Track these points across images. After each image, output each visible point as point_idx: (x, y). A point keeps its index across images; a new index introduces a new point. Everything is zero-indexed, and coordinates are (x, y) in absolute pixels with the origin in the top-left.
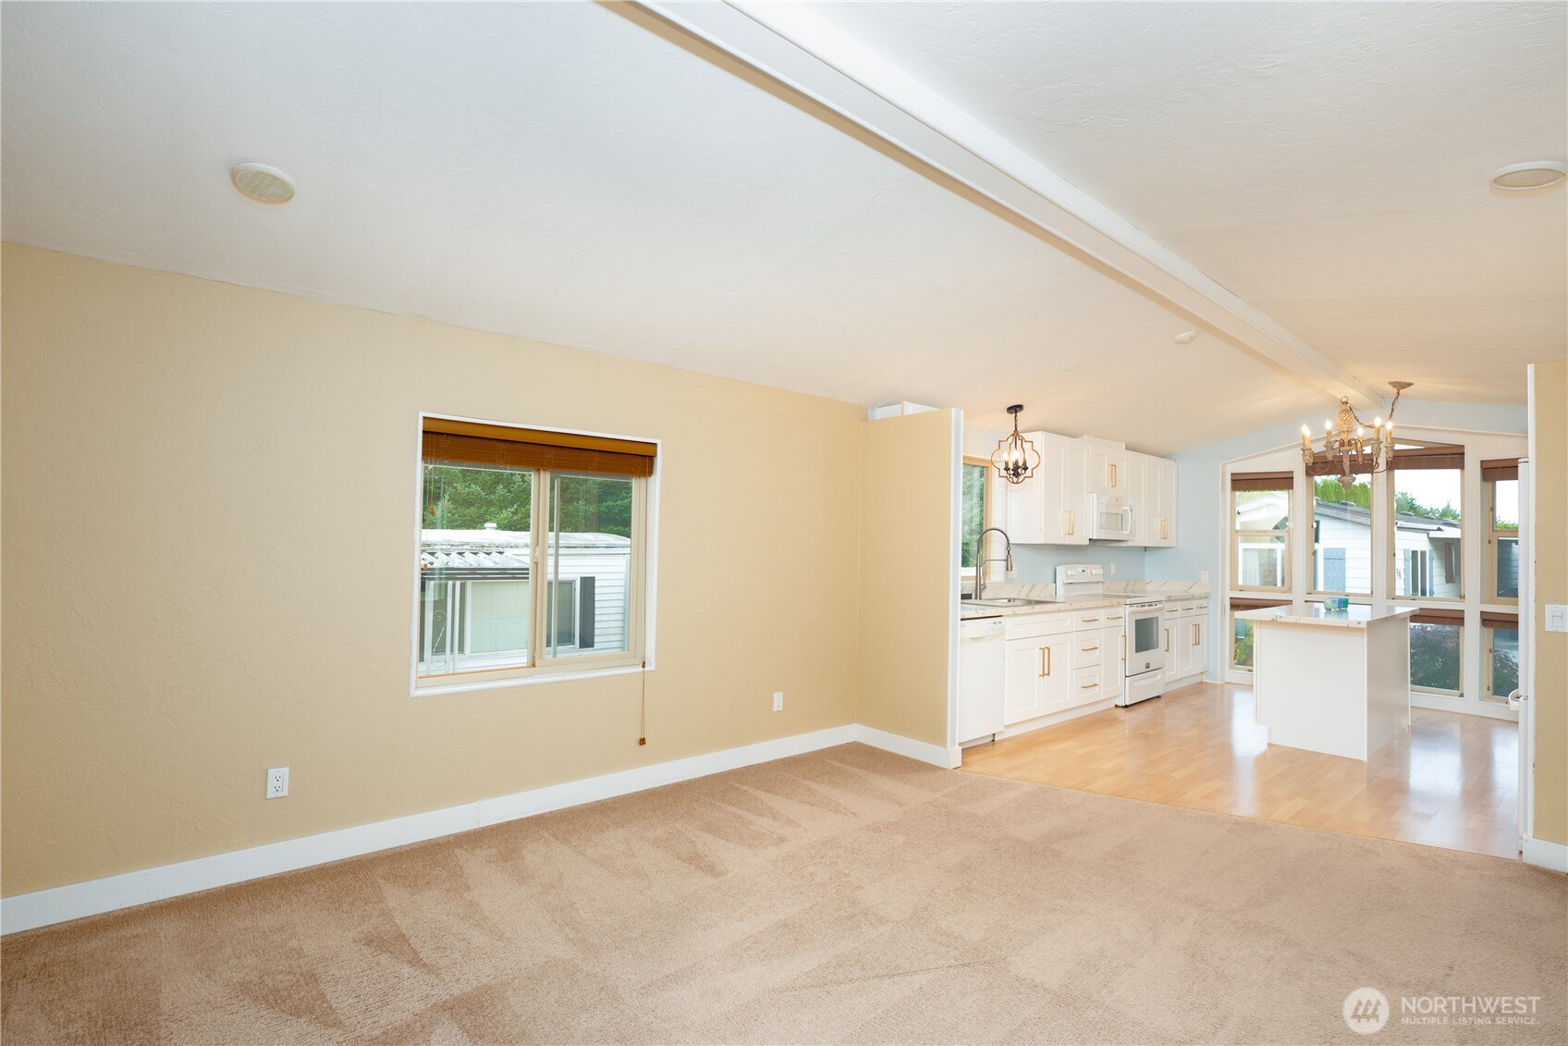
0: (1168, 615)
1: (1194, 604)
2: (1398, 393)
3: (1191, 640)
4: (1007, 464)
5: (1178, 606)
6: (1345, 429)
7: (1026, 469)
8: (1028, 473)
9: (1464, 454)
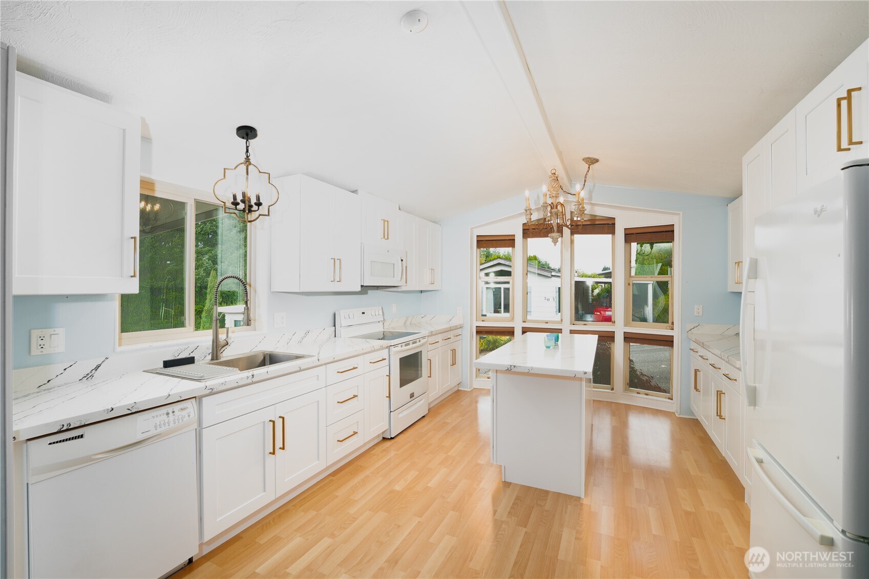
0: (430, 347)
1: (451, 334)
2: (589, 168)
3: (450, 362)
4: (235, 197)
5: (439, 338)
6: (554, 195)
7: (259, 204)
8: (263, 210)
9: (615, 224)
